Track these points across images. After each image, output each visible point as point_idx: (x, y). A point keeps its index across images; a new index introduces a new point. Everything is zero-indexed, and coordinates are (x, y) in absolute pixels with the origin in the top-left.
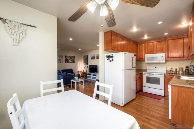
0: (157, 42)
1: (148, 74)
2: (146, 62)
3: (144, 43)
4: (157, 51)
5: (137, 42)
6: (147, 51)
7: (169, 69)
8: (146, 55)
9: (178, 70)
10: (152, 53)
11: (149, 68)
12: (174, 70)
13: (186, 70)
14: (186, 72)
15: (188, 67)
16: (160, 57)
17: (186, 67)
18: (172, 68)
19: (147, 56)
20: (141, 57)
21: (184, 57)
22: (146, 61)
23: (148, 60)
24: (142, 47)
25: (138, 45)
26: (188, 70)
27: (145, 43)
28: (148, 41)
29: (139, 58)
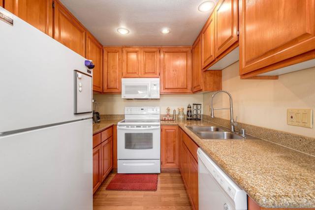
0: (146, 52)
1: (127, 126)
2: (123, 97)
3: (118, 52)
4: (146, 74)
5: (102, 46)
6: (125, 71)
7: (164, 112)
8: (123, 80)
9: (177, 113)
10: (136, 75)
11: (130, 112)
12: (171, 113)
13: (188, 111)
14: (188, 116)
15: (190, 107)
16: (152, 86)
17: (188, 107)
18: (169, 110)
19: (125, 82)
20: (112, 85)
21: (186, 88)
22: (124, 95)
23: (127, 92)
24: (114, 60)
25: (105, 53)
26: (191, 111)
27: (120, 51)
28: (126, 47)
29: (107, 86)
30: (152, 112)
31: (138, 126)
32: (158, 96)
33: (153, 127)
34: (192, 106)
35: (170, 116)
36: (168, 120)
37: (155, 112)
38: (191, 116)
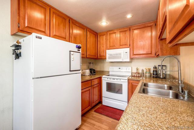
0: (121, 32)
3: (105, 35)
4: (121, 46)
5: (97, 33)
6: (108, 45)
7: (135, 71)
8: (107, 51)
9: (145, 72)
10: (115, 47)
11: (112, 70)
12: (140, 71)
13: (154, 71)
14: (154, 74)
15: (156, 68)
16: (124, 53)
17: (154, 68)
18: (137, 69)
19: (109, 52)
20: (102, 54)
21: (151, 54)
22: (108, 60)
23: (109, 58)
24: (103, 40)
25: (99, 36)
26: (156, 71)
27: (106, 34)
28: (110, 31)
29: (100, 55)
30: (125, 70)
31: (113, 79)
32: (128, 60)
33: (122, 80)
34: (157, 67)
35: (139, 73)
36: (137, 77)
37: (128, 70)
38: (156, 75)
